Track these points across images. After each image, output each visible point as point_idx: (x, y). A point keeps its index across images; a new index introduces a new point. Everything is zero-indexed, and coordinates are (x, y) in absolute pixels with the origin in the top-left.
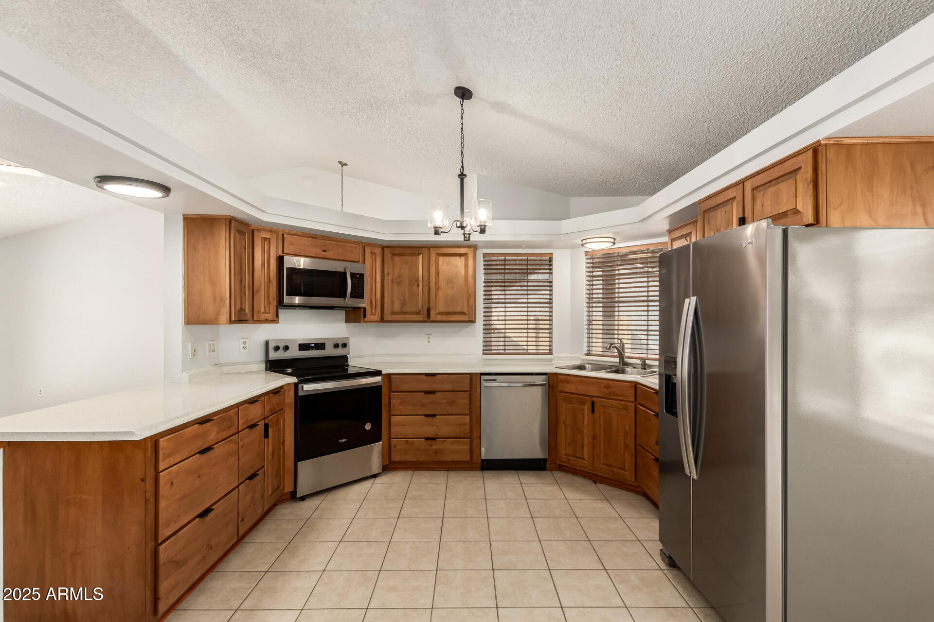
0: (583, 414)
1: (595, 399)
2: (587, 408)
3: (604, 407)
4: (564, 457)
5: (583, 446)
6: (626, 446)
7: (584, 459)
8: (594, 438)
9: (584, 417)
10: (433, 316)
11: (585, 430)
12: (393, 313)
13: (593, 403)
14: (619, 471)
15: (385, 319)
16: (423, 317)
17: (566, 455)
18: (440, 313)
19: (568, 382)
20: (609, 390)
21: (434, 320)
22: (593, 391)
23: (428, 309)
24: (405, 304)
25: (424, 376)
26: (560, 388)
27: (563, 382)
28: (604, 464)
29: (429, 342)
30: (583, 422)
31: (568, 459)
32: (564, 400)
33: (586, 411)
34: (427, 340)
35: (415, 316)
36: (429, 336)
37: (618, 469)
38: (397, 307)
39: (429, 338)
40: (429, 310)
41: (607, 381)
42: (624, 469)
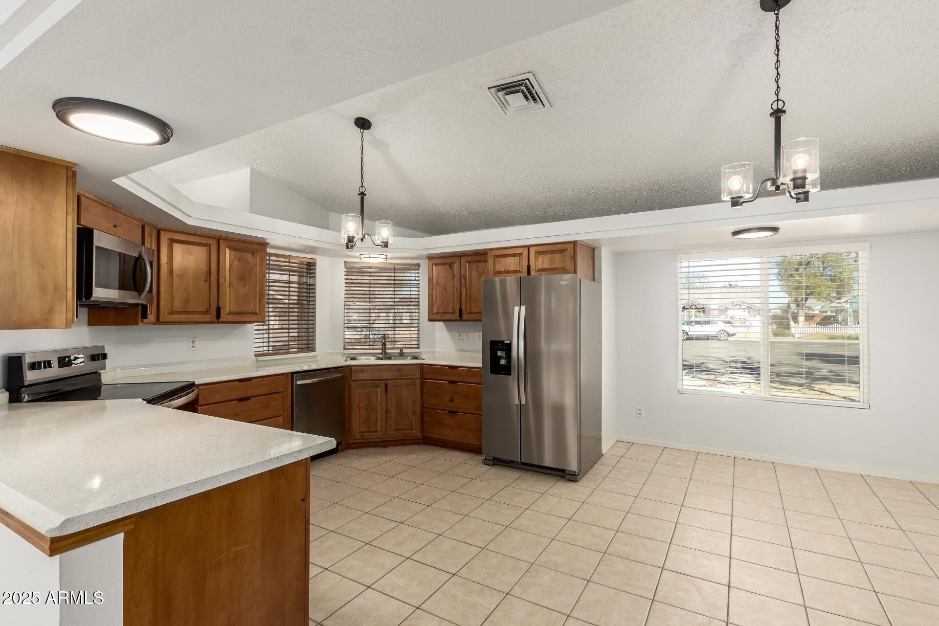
0: (377, 395)
1: (388, 382)
2: (380, 390)
3: (395, 386)
4: (358, 436)
5: (377, 421)
6: (414, 412)
7: (377, 431)
8: (387, 412)
9: (377, 397)
10: (223, 317)
11: (379, 408)
12: (172, 312)
13: (386, 385)
14: (408, 431)
15: (161, 320)
16: (211, 317)
17: (360, 432)
18: (231, 313)
19: (362, 371)
20: (401, 372)
21: (224, 320)
22: (386, 375)
23: (217, 308)
24: (188, 302)
25: (237, 382)
26: (354, 378)
27: (357, 372)
28: (396, 430)
29: (193, 347)
30: (377, 402)
31: (362, 436)
32: (358, 387)
33: (379, 393)
34: (191, 344)
35: (202, 316)
36: (194, 339)
37: (407, 430)
38: (178, 305)
39: (193, 342)
40: (218, 310)
41: (398, 366)
42: (412, 429)
